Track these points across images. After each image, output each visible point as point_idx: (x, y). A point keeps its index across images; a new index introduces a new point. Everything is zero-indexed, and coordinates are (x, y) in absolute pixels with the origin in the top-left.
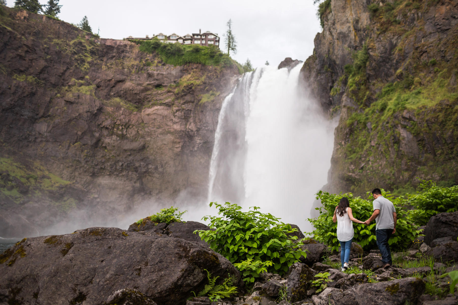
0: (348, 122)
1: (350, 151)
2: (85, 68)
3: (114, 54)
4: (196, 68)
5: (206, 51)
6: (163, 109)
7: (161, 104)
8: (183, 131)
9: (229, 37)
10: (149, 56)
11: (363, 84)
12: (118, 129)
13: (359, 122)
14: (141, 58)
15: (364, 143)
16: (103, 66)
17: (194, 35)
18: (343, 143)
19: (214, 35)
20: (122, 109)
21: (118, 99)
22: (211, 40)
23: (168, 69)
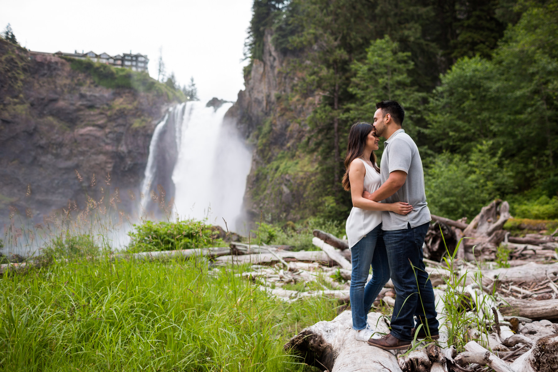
1: (255, 194)
2: (19, 86)
3: (45, 72)
4: (128, 93)
6: (96, 130)
7: (94, 125)
10: (81, 76)
11: (267, 146)
12: (52, 148)
13: (262, 174)
14: (73, 77)
16: (36, 85)
17: (125, 55)
19: (144, 57)
20: (56, 128)
21: (50, 119)
22: (141, 62)
23: (100, 91)
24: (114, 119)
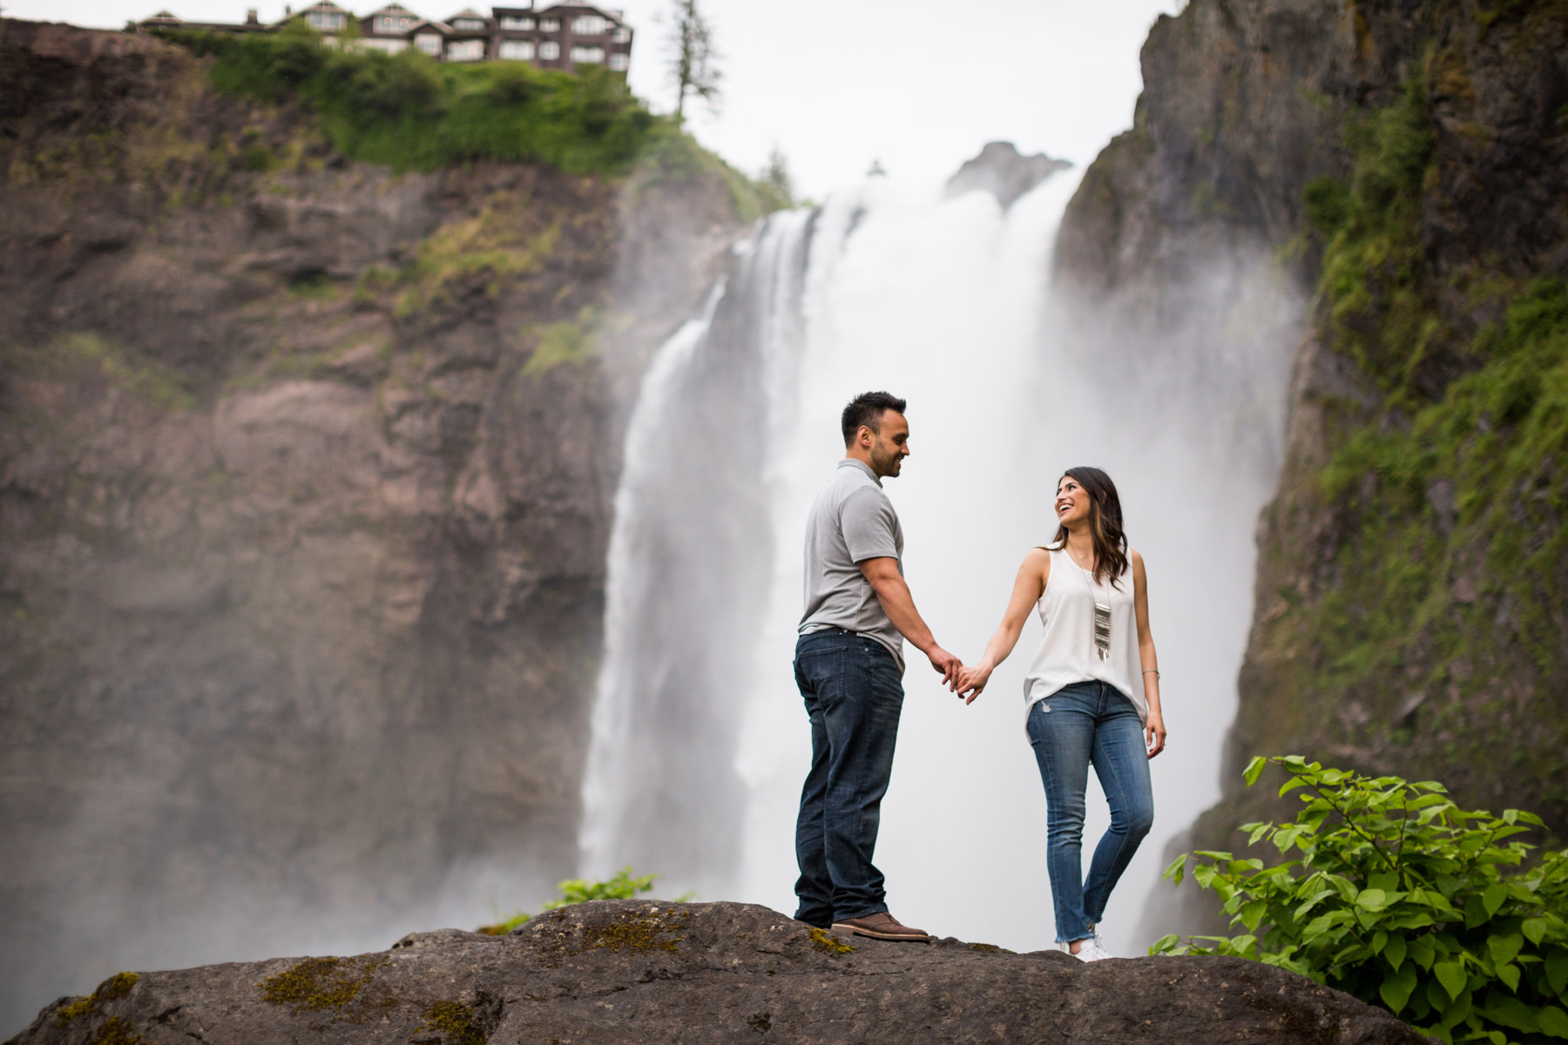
0: (1330, 477)
1: (1340, 632)
3: (76, 105)
4: (511, 186)
5: (566, 99)
6: (330, 398)
7: (321, 374)
8: (434, 519)
9: (685, 28)
10: (262, 120)
11: (1402, 283)
12: (86, 499)
13: (1385, 479)
14: (220, 128)
15: (1415, 587)
16: (19, 167)
17: (500, 13)
18: (1303, 585)
19: (607, 18)
20: (113, 393)
21: (88, 344)
22: (588, 42)
23: (358, 187)
24: (432, 333)
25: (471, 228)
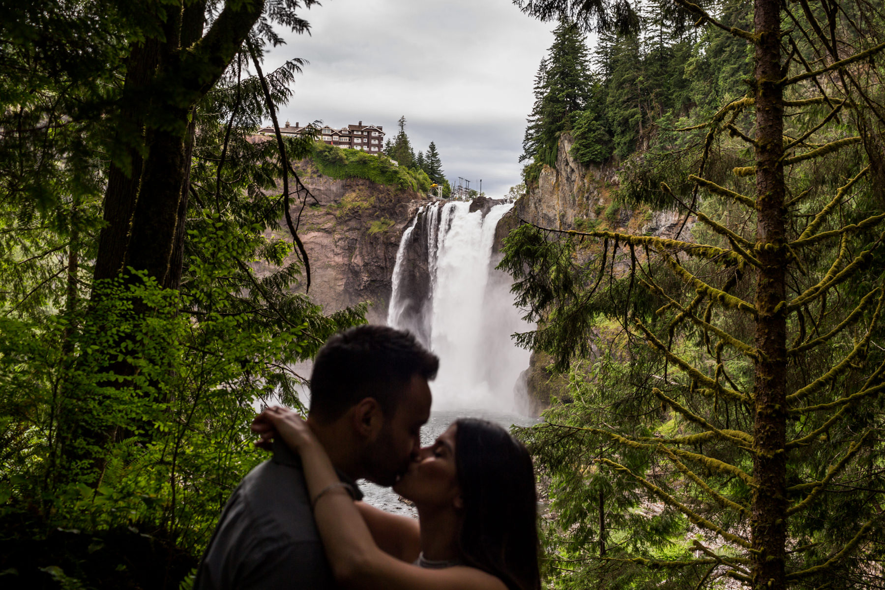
6: (322, 236)
8: (346, 265)
17: (353, 130)
19: (379, 132)
23: (325, 183)
24: (346, 221)
25: (354, 195)
